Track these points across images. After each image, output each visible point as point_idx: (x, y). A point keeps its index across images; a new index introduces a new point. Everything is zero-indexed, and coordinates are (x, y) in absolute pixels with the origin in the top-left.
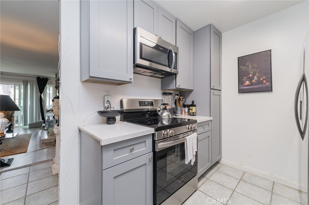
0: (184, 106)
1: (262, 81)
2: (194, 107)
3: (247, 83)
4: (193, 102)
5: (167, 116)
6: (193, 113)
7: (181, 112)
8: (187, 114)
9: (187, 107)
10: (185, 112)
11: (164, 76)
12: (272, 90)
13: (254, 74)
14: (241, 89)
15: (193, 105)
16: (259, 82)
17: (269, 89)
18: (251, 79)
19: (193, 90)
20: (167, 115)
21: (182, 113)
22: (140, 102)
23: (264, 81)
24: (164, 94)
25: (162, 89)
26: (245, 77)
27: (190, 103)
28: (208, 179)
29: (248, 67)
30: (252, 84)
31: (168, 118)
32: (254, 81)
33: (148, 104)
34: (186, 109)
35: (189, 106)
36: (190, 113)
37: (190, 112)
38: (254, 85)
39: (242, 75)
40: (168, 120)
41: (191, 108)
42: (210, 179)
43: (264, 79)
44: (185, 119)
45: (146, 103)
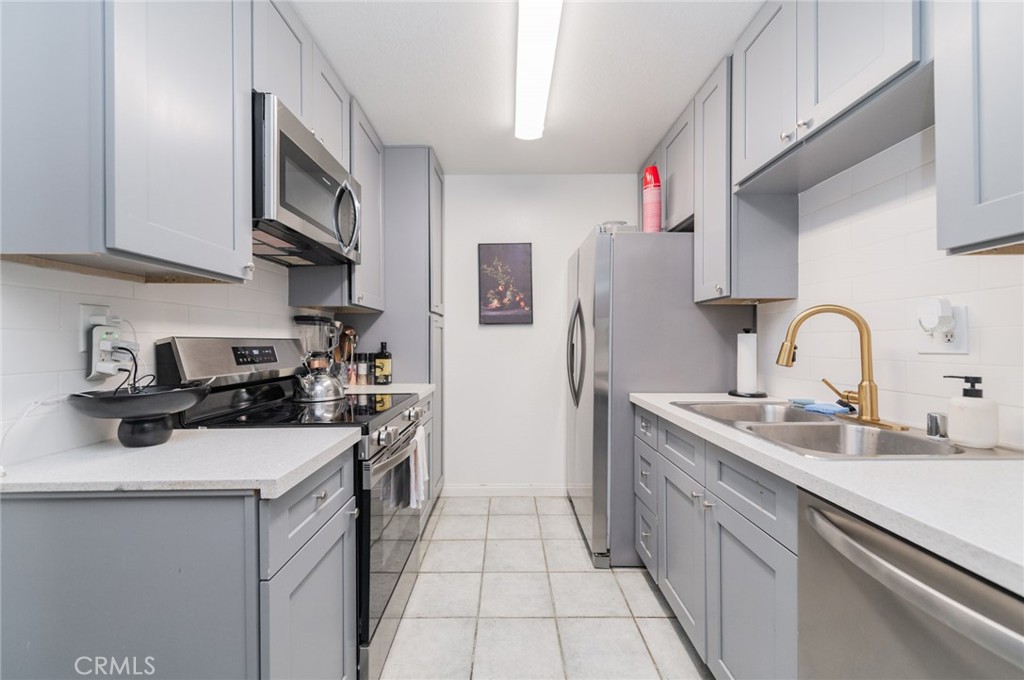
0: (359, 358)
1: (519, 302)
2: (387, 360)
3: (495, 303)
4: (384, 346)
5: (331, 392)
6: (386, 377)
7: (346, 377)
8: (363, 380)
9: (366, 360)
10: (357, 376)
11: (310, 263)
12: (532, 322)
13: (506, 288)
14: (485, 316)
15: (383, 354)
16: (515, 305)
17: (528, 320)
18: (501, 296)
19: (382, 312)
20: (332, 388)
21: (349, 379)
22: (235, 350)
23: (522, 304)
24: (299, 320)
25: (290, 304)
26: (491, 291)
27: (376, 349)
28: (430, 541)
29: (497, 269)
30: (502, 307)
31: (333, 398)
32: (506, 301)
33: (261, 354)
34: (363, 368)
35: (371, 359)
36: (376, 378)
37: (377, 375)
38: (506, 309)
39: (485, 285)
40: (332, 403)
41: (378, 362)
42: (434, 538)
43: (521, 300)
44: (357, 395)
45: (256, 352)
